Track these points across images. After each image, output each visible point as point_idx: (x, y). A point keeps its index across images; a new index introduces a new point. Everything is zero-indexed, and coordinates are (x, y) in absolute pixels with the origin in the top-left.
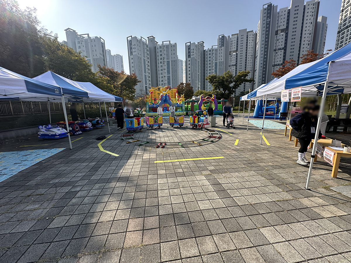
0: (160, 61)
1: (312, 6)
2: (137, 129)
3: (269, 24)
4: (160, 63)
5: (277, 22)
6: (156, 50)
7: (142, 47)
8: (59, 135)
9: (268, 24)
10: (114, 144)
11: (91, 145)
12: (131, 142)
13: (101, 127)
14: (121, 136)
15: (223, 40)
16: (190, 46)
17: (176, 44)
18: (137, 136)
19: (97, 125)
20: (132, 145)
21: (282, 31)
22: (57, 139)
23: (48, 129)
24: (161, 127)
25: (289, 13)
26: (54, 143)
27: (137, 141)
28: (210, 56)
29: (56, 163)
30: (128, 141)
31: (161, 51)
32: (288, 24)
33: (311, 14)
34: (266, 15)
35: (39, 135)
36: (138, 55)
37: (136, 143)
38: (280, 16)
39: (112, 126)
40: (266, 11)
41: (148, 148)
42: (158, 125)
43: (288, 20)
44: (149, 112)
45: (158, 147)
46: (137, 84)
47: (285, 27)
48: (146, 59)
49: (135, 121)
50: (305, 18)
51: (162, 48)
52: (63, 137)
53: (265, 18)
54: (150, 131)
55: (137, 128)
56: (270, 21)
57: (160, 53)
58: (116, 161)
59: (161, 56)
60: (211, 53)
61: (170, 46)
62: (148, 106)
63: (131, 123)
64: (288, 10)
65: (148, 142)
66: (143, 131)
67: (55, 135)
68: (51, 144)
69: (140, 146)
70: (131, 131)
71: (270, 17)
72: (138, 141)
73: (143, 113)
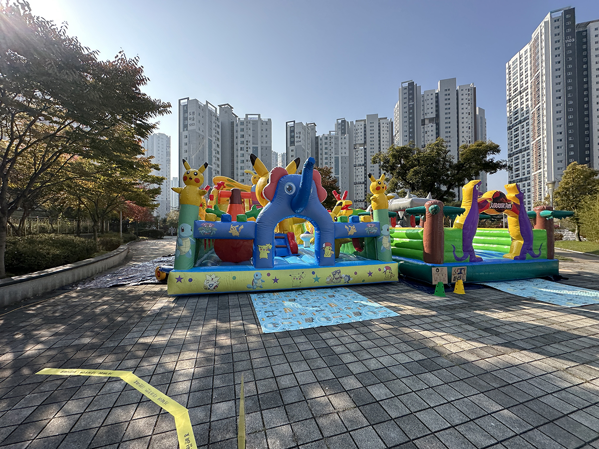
0: (240, 146)
1: (467, 92)
3: (413, 108)
4: (239, 149)
5: (422, 108)
6: (233, 127)
7: (207, 117)
9: (411, 108)
15: (343, 126)
16: (294, 126)
17: (270, 120)
21: (431, 120)
25: (437, 97)
28: (326, 146)
31: (242, 130)
32: (437, 111)
33: (467, 101)
34: (407, 96)
36: (198, 131)
38: (426, 100)
40: (406, 91)
43: (437, 106)
47: (434, 115)
48: (213, 139)
50: (460, 107)
51: (245, 125)
53: (406, 100)
56: (413, 105)
57: (240, 133)
59: (243, 137)
60: (328, 141)
61: (259, 123)
64: (436, 93)
71: (413, 99)
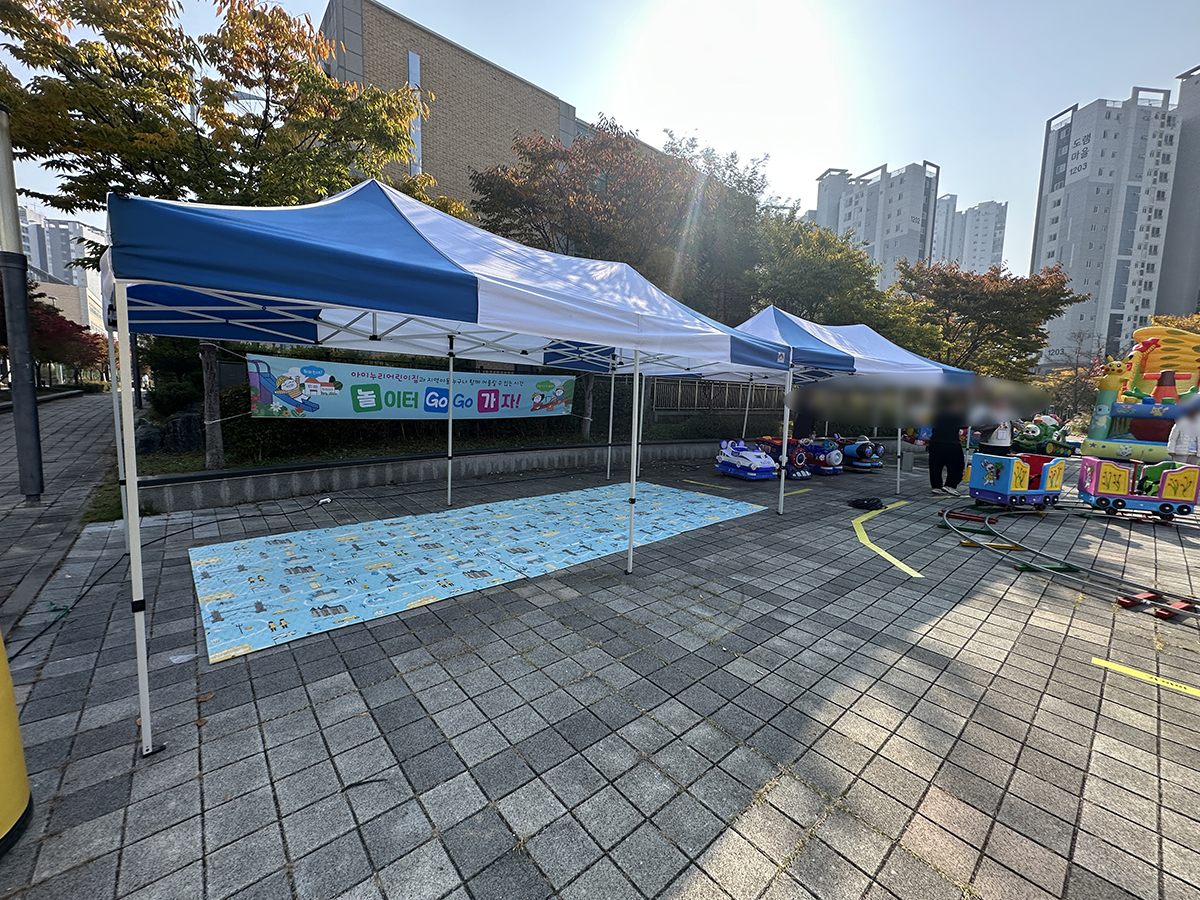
2: (1022, 504)
8: (758, 470)
10: (908, 533)
11: (832, 517)
12: (982, 547)
13: (869, 467)
14: (941, 515)
18: (1013, 529)
19: (858, 460)
20: (986, 559)
22: (751, 480)
23: (737, 452)
24: (1178, 518)
26: (742, 489)
27: (1010, 550)
29: (746, 538)
30: (966, 538)
35: (717, 463)
36: (1094, 179)
37: (1004, 556)
39: (911, 471)
41: (1067, 593)
42: (1156, 507)
44: (1109, 436)
45: (1133, 605)
46: (1060, 313)
49: (1015, 465)
52: (765, 477)
54: (1094, 526)
55: (1023, 497)
58: (909, 591)
62: (1106, 409)
63: (998, 471)
65: (1070, 569)
66: (1052, 516)
67: (749, 469)
68: (738, 490)
69: (1022, 570)
70: (989, 504)
72: (1017, 548)
73: (1069, 439)
